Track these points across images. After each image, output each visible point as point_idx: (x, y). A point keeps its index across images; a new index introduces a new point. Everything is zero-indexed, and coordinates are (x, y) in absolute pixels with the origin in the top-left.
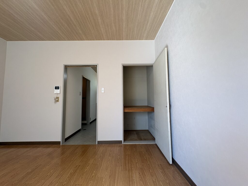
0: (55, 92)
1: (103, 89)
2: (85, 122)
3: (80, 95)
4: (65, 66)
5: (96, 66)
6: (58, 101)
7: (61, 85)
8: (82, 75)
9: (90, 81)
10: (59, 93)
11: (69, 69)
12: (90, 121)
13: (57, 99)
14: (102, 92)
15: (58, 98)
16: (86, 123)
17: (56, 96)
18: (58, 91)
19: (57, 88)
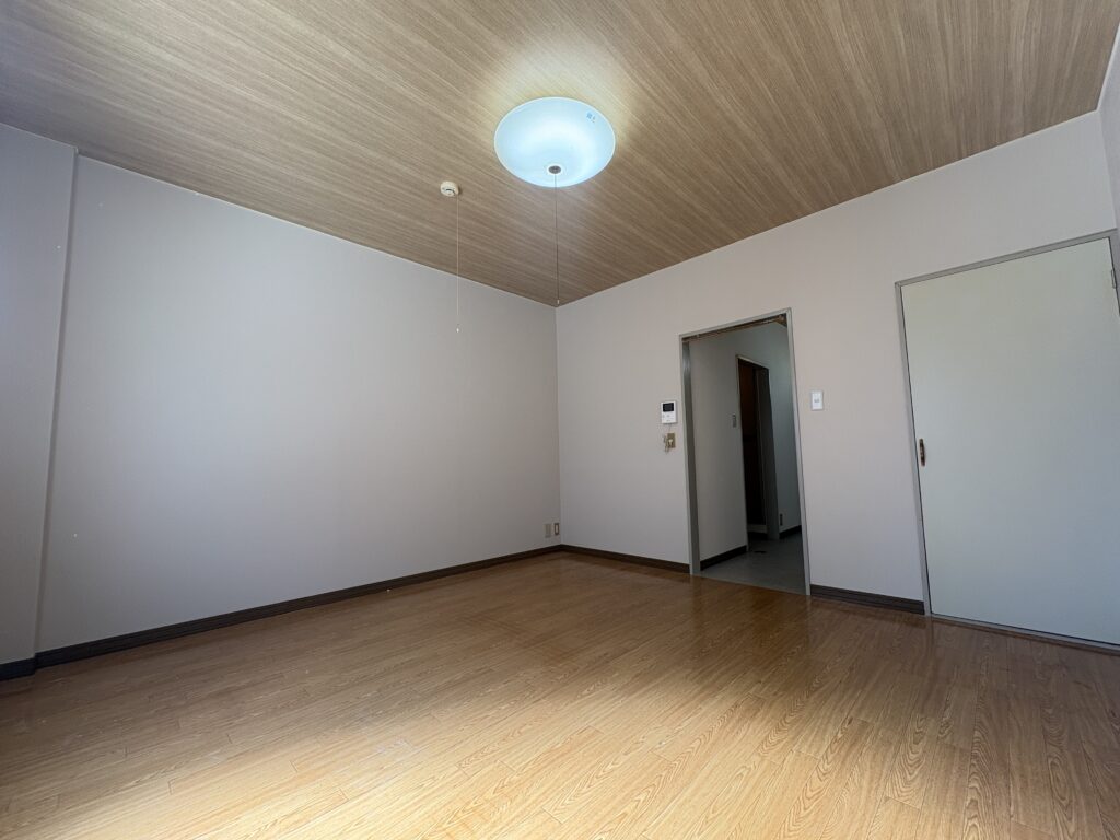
0: (664, 421)
1: (817, 396)
2: (763, 529)
3: (735, 425)
4: (684, 339)
5: (784, 315)
6: (672, 445)
7: (678, 400)
8: (737, 356)
9: (767, 370)
10: (674, 421)
11: (693, 345)
12: (782, 529)
13: (671, 441)
14: (814, 408)
15: (671, 436)
16: (765, 531)
17: (666, 431)
18: (670, 417)
19: (668, 407)
